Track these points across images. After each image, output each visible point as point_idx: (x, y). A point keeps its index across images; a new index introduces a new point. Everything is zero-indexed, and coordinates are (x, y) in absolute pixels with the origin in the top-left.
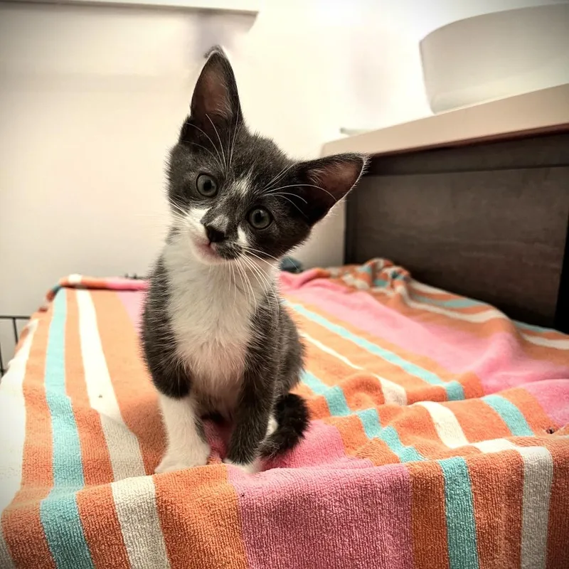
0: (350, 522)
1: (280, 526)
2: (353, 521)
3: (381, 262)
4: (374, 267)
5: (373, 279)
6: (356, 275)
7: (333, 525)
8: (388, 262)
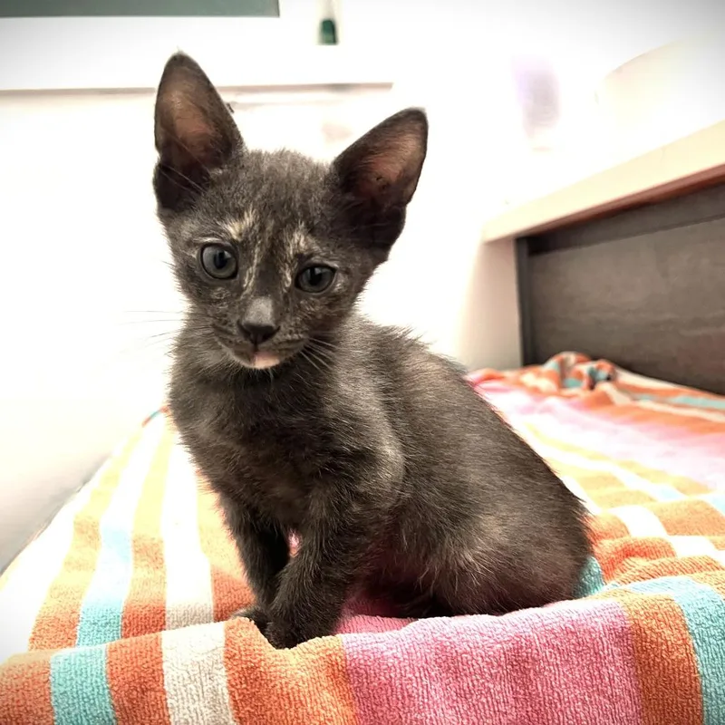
0: (524, 661)
1: (417, 675)
2: (530, 660)
3: (571, 357)
4: (563, 364)
5: (562, 378)
6: (539, 375)
7: (499, 665)
8: (582, 357)
